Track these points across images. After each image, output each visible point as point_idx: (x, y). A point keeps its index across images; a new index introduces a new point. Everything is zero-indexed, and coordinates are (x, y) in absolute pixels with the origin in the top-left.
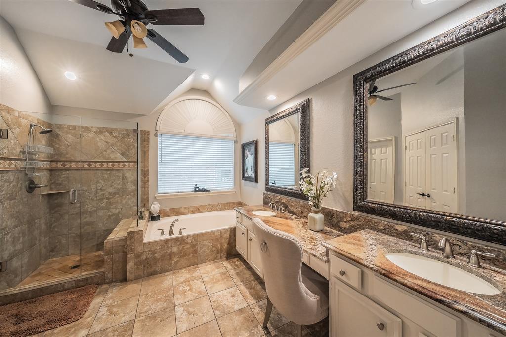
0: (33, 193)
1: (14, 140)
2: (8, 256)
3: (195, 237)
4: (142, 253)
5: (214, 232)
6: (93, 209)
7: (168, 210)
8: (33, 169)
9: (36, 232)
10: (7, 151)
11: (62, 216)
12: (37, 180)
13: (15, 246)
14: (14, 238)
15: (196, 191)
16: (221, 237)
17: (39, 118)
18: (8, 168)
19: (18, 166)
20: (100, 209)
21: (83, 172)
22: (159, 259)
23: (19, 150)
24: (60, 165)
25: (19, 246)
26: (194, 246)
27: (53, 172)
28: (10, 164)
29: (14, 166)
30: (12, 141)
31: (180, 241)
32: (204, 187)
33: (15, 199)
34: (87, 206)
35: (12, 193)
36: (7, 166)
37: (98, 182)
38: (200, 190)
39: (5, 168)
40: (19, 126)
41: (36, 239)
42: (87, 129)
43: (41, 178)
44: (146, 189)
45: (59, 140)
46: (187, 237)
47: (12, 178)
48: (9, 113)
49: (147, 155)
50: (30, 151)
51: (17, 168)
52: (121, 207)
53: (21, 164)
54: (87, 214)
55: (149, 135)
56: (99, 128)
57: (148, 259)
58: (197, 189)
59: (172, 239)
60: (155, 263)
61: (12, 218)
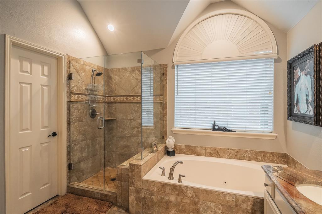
0: (94, 118)
1: (81, 81)
2: (77, 159)
3: (197, 191)
4: (141, 190)
5: (224, 194)
6: (129, 135)
7: (183, 147)
8: (94, 101)
9: (97, 146)
10: (76, 89)
11: (113, 137)
12: (98, 110)
13: (82, 154)
14: (82, 148)
15: (214, 129)
16: (237, 205)
17: (98, 65)
18: (77, 100)
19: (84, 99)
20: (133, 135)
21: (123, 105)
22: (156, 204)
23: (84, 88)
24: (112, 99)
25: (85, 154)
26: (195, 204)
27: (109, 104)
28: (78, 97)
29: (81, 99)
30: (79, 82)
31: (178, 190)
32: (226, 126)
33: (82, 121)
34: (125, 132)
35: (80, 117)
36: (76, 98)
37: (132, 113)
38: (219, 129)
39: (75, 100)
40: (84, 71)
41: (98, 151)
42: (125, 69)
43: (101, 109)
44: (165, 122)
45: (112, 80)
46: (187, 188)
47: (80, 107)
48: (77, 62)
49: (165, 88)
50: (92, 89)
51: (83, 100)
52: (146, 136)
53: (85, 98)
54: (125, 139)
55: (167, 67)
56: (132, 68)
57: (146, 198)
58: (216, 127)
59: (169, 185)
60: (153, 206)
61: (80, 135)
